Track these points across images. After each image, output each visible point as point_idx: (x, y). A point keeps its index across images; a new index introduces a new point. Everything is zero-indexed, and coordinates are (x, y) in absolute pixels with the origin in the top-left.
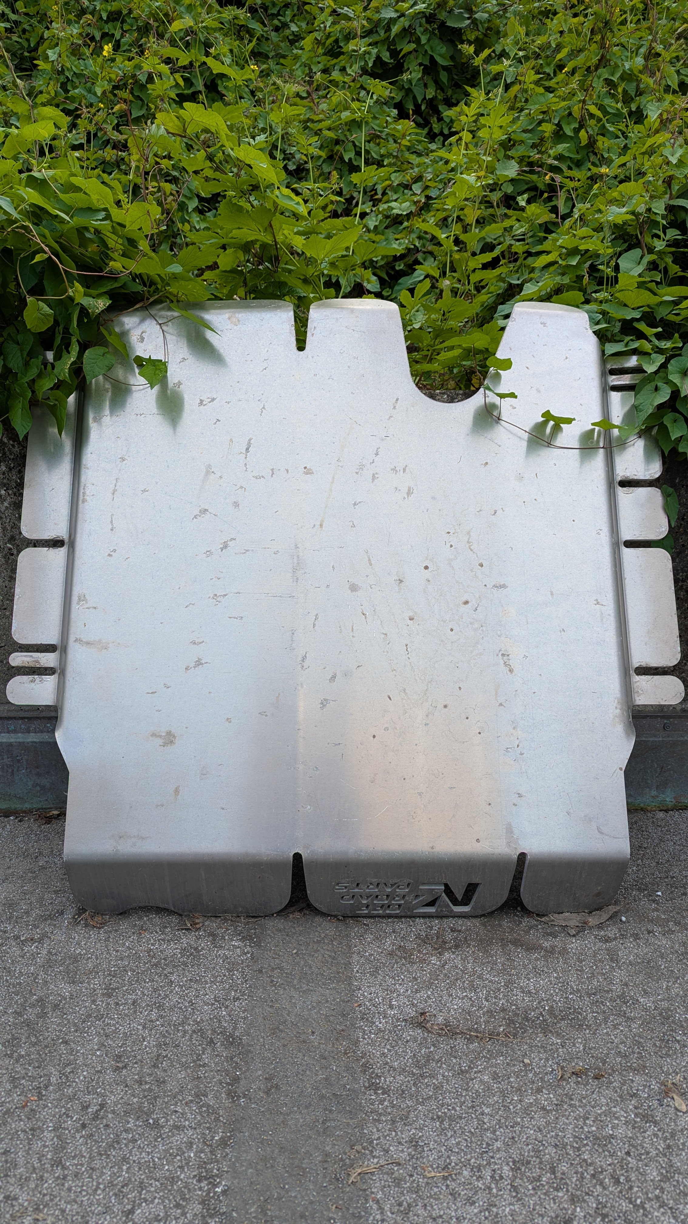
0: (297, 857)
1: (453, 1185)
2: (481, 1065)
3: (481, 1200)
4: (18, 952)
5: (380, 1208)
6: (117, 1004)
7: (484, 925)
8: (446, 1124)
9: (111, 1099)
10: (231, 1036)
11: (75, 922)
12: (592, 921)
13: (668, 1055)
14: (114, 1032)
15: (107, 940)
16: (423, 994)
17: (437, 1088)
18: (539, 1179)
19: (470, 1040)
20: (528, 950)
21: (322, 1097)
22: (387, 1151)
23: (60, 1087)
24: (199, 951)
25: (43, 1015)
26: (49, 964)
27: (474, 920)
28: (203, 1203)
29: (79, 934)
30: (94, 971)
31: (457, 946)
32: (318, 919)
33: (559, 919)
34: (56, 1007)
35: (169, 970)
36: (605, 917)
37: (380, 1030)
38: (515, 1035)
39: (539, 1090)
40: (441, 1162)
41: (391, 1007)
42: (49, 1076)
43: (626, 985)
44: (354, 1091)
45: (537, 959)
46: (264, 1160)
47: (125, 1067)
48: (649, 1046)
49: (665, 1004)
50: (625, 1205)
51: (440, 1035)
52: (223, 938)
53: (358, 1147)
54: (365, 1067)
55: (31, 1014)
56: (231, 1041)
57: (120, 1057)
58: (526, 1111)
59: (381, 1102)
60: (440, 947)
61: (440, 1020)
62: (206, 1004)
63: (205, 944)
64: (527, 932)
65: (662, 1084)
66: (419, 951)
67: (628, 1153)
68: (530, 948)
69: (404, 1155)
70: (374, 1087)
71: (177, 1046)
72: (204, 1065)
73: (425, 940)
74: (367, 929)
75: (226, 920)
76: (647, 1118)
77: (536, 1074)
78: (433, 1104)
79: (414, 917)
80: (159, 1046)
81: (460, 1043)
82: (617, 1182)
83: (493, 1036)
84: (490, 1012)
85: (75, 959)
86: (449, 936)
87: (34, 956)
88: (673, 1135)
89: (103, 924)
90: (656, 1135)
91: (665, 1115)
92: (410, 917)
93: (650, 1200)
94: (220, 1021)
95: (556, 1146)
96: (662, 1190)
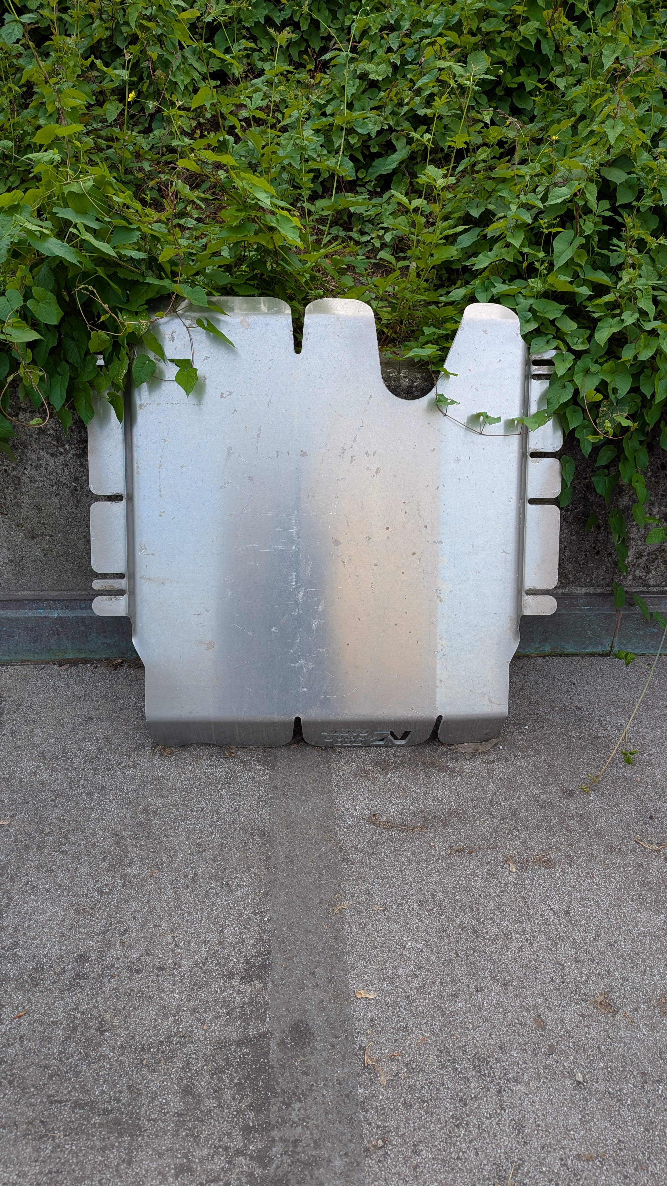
0: (298, 719)
1: (387, 914)
2: (406, 846)
3: (402, 921)
4: (122, 776)
5: (351, 927)
6: (192, 811)
7: (413, 751)
8: (385, 881)
9: (200, 871)
10: (263, 831)
11: (153, 753)
12: (481, 749)
13: (511, 839)
14: (194, 829)
15: (177, 766)
16: (374, 802)
17: (381, 860)
18: (432, 910)
19: (401, 831)
20: (439, 770)
21: (318, 867)
22: (353, 897)
23: (169, 864)
24: (236, 774)
25: (148, 819)
26: (143, 784)
27: (408, 749)
28: (258, 926)
29: (158, 761)
30: (173, 789)
31: (396, 768)
32: (309, 749)
33: (460, 748)
34: (155, 813)
35: (219, 787)
36: (490, 746)
37: (349, 826)
38: (427, 828)
39: (437, 861)
40: (382, 902)
41: (356, 810)
42: (161, 857)
43: (495, 794)
44: (335, 863)
45: (444, 777)
46: (288, 903)
47: (204, 851)
48: (501, 834)
49: (515, 807)
50: (474, 922)
51: (384, 828)
52: (250, 764)
53: (338, 895)
54: (341, 849)
55: (141, 818)
56: (263, 834)
57: (200, 845)
58: (429, 873)
59: (350, 869)
60: (386, 769)
61: (384, 818)
62: (246, 810)
63: (239, 768)
64: (440, 757)
65: (505, 856)
66: (373, 772)
67: (480, 896)
68: (442, 769)
69: (362, 899)
70: (346, 860)
71: (232, 837)
72: (249, 849)
73: (377, 764)
74: (341, 756)
75: (250, 750)
76: (494, 876)
77: (436, 851)
78: (379, 870)
79: (370, 747)
80: (221, 838)
81: (395, 833)
82: (472, 911)
83: (414, 828)
84: (413, 813)
85: (160, 780)
86: (391, 761)
87: (133, 778)
88: (505, 885)
89: (172, 754)
90: (496, 886)
91: (503, 874)
92: (368, 747)
93: (487, 919)
94: (255, 822)
95: (443, 892)
96: (494, 915)
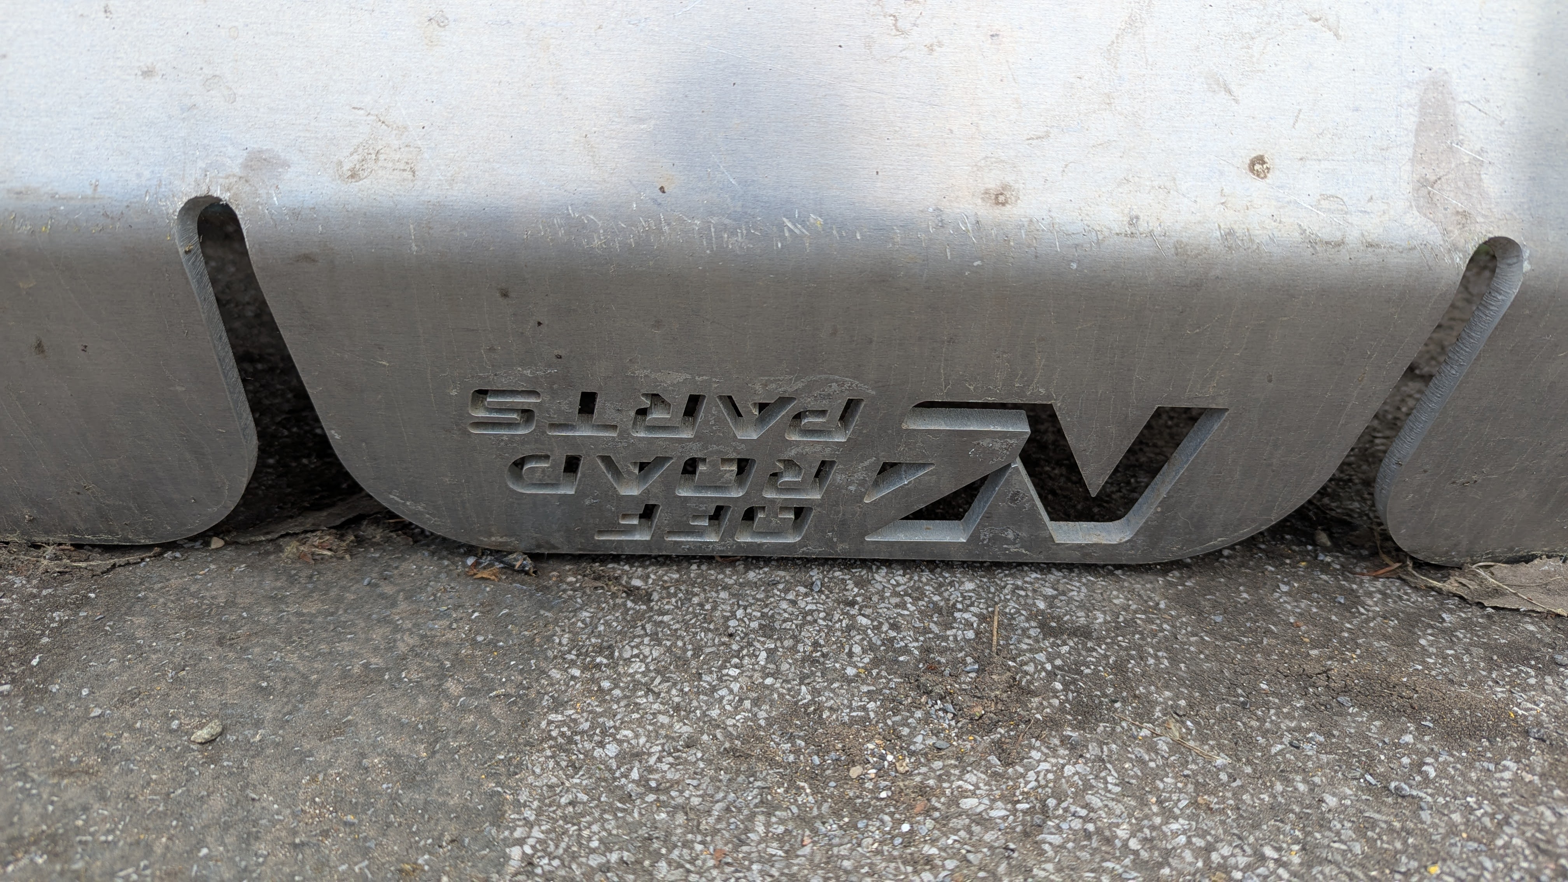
31: (1086, 715)
33: (1526, 587)
60: (1003, 718)
64: (1406, 646)
66: (892, 741)
73: (919, 679)
74: (639, 616)
79: (865, 563)
86: (1037, 659)
92: (847, 563)
